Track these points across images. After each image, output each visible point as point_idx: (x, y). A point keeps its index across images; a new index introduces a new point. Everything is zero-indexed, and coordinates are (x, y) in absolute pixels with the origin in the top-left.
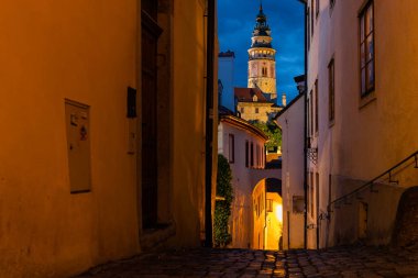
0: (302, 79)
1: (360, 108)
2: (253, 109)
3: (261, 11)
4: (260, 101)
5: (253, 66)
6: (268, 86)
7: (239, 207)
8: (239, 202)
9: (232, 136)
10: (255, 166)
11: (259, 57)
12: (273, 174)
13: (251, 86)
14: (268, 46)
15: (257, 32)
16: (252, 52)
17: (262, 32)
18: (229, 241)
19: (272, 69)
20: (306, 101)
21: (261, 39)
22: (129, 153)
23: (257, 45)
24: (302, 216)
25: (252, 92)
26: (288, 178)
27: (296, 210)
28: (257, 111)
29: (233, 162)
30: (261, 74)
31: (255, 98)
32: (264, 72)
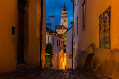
0: (72, 23)
1: (83, 31)
2: (62, 31)
3: (64, 5)
4: (64, 29)
5: (62, 19)
6: (66, 25)
7: (55, 57)
8: (55, 56)
9: (53, 38)
10: (60, 46)
11: (64, 17)
12: (65, 48)
13: (61, 25)
14: (66, 14)
15: (63, 10)
16: (62, 16)
17: (65, 10)
18: (52, 66)
19: (67, 20)
20: (73, 29)
21: (64, 12)
22: (13, 44)
23: (63, 14)
24: (72, 60)
25: (62, 26)
26: (68, 49)
27: (70, 58)
28: (63, 31)
29: (54, 45)
30: (64, 21)
31: (62, 28)
32: (65, 21)
